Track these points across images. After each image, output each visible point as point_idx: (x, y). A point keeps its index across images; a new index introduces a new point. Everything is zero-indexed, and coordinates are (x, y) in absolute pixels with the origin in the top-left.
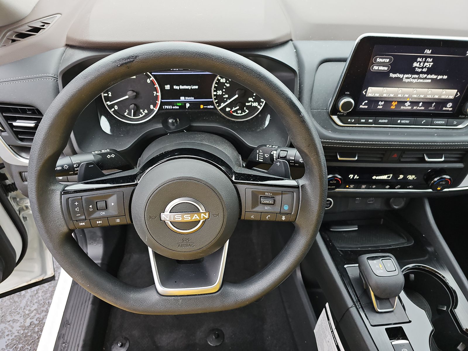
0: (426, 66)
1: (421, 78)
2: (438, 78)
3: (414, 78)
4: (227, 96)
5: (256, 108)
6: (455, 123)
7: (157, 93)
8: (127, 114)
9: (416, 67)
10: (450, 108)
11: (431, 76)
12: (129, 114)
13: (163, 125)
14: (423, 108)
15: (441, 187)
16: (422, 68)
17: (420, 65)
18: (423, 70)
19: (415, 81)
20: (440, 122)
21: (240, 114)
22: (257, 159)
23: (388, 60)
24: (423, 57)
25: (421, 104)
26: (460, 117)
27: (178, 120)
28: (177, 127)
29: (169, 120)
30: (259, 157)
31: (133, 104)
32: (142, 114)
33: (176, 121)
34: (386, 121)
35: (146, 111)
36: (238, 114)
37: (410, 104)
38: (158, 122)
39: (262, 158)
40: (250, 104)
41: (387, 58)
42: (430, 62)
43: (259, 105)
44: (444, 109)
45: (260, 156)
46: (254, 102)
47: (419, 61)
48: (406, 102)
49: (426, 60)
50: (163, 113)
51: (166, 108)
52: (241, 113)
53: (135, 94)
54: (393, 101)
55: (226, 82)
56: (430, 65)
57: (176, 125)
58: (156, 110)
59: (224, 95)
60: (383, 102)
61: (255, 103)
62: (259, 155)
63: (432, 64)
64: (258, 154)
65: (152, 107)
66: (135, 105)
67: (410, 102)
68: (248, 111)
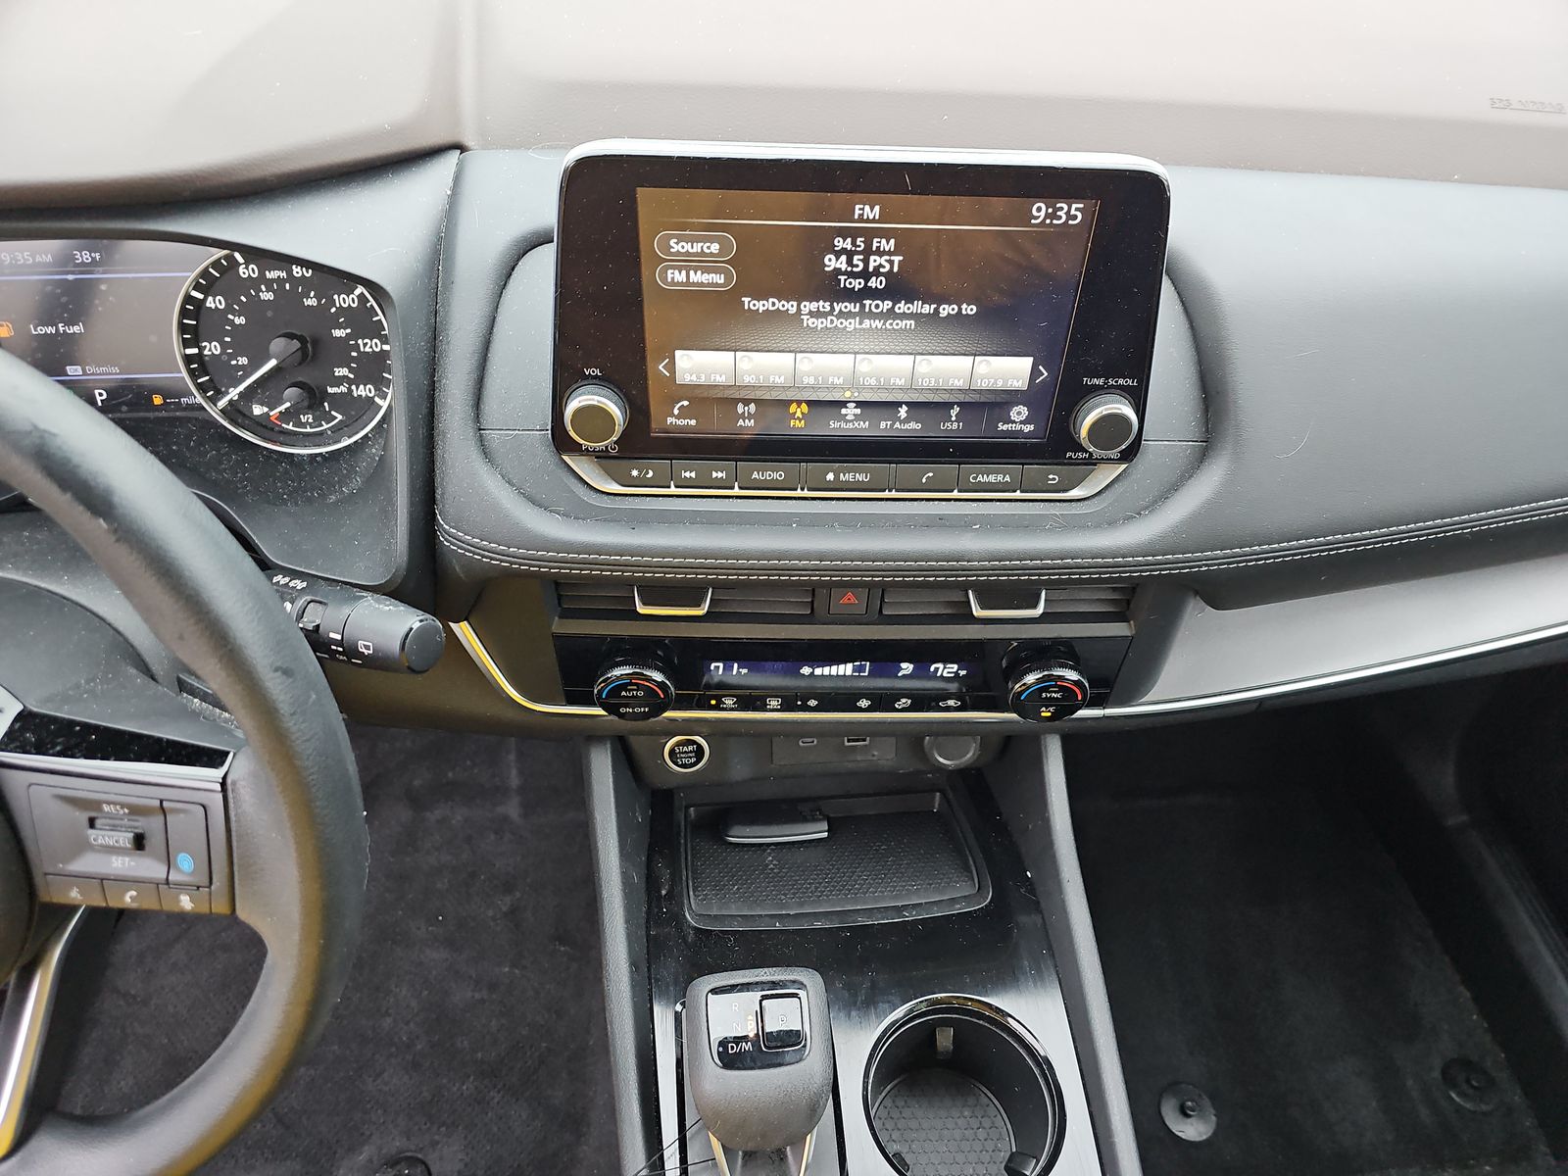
0: (877, 268)
1: (872, 316)
2: (943, 314)
3: (841, 315)
4: (242, 360)
5: (369, 405)
6: (1054, 479)
9: (838, 271)
10: (1021, 422)
11: (910, 305)
14: (914, 426)
15: (1051, 709)
16: (865, 275)
17: (850, 262)
18: (869, 284)
19: (851, 324)
20: (992, 478)
21: (313, 425)
23: (715, 248)
24: (853, 234)
25: (903, 411)
26: (1070, 457)
34: (778, 476)
36: (303, 425)
37: (858, 411)
40: (343, 389)
41: (712, 240)
42: (890, 253)
43: (378, 392)
44: (1002, 427)
46: (357, 382)
47: (844, 251)
48: (843, 404)
49: (868, 244)
52: (317, 423)
54: (790, 402)
55: (229, 309)
56: (891, 262)
59: (233, 356)
60: (752, 406)
61: (361, 387)
63: (897, 259)
67: (859, 404)
68: (340, 417)
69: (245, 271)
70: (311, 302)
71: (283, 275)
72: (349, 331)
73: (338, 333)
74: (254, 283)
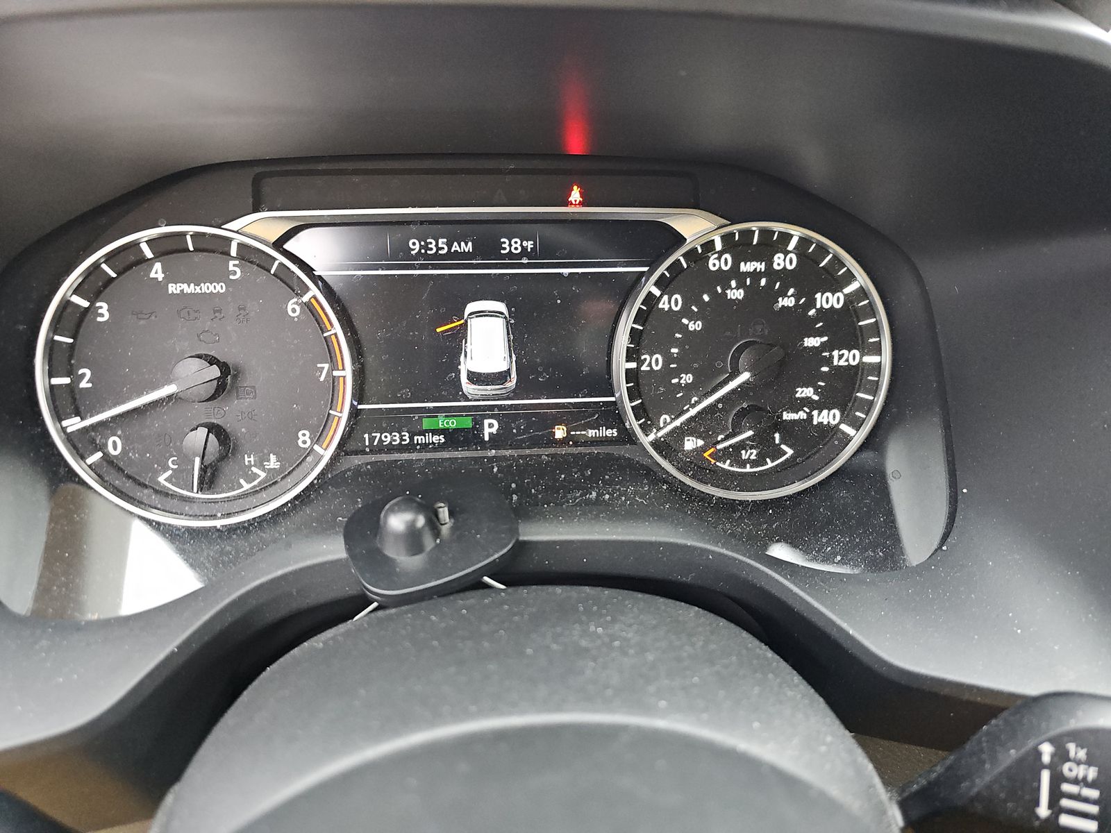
4: (687, 378)
5: (829, 437)
7: (334, 367)
8: (165, 480)
12: (180, 477)
13: (349, 549)
21: (755, 463)
22: (1043, 811)
27: (444, 513)
28: (435, 566)
29: (386, 517)
30: (1056, 795)
31: (201, 425)
32: (251, 478)
33: (433, 523)
35: (273, 463)
36: (743, 464)
38: (323, 528)
39: (1094, 809)
40: (802, 415)
43: (847, 418)
45: (1066, 787)
46: (820, 406)
50: (357, 472)
51: (381, 441)
52: (760, 461)
53: (215, 372)
55: (686, 312)
57: (429, 543)
58: (326, 453)
61: (825, 412)
62: (1057, 779)
64: (1045, 776)
65: (304, 438)
66: (213, 428)
68: (790, 452)
69: (717, 262)
70: (789, 302)
71: (761, 267)
72: (825, 339)
73: (812, 342)
74: (723, 278)
